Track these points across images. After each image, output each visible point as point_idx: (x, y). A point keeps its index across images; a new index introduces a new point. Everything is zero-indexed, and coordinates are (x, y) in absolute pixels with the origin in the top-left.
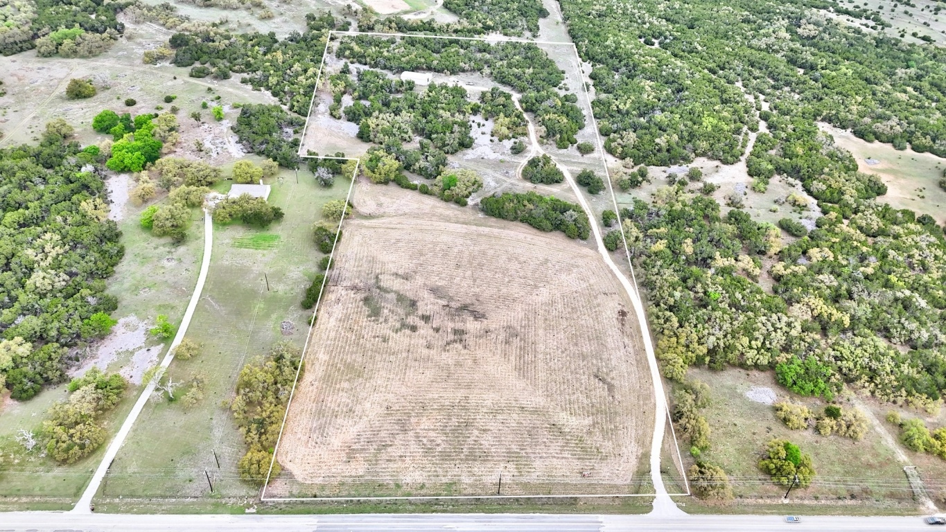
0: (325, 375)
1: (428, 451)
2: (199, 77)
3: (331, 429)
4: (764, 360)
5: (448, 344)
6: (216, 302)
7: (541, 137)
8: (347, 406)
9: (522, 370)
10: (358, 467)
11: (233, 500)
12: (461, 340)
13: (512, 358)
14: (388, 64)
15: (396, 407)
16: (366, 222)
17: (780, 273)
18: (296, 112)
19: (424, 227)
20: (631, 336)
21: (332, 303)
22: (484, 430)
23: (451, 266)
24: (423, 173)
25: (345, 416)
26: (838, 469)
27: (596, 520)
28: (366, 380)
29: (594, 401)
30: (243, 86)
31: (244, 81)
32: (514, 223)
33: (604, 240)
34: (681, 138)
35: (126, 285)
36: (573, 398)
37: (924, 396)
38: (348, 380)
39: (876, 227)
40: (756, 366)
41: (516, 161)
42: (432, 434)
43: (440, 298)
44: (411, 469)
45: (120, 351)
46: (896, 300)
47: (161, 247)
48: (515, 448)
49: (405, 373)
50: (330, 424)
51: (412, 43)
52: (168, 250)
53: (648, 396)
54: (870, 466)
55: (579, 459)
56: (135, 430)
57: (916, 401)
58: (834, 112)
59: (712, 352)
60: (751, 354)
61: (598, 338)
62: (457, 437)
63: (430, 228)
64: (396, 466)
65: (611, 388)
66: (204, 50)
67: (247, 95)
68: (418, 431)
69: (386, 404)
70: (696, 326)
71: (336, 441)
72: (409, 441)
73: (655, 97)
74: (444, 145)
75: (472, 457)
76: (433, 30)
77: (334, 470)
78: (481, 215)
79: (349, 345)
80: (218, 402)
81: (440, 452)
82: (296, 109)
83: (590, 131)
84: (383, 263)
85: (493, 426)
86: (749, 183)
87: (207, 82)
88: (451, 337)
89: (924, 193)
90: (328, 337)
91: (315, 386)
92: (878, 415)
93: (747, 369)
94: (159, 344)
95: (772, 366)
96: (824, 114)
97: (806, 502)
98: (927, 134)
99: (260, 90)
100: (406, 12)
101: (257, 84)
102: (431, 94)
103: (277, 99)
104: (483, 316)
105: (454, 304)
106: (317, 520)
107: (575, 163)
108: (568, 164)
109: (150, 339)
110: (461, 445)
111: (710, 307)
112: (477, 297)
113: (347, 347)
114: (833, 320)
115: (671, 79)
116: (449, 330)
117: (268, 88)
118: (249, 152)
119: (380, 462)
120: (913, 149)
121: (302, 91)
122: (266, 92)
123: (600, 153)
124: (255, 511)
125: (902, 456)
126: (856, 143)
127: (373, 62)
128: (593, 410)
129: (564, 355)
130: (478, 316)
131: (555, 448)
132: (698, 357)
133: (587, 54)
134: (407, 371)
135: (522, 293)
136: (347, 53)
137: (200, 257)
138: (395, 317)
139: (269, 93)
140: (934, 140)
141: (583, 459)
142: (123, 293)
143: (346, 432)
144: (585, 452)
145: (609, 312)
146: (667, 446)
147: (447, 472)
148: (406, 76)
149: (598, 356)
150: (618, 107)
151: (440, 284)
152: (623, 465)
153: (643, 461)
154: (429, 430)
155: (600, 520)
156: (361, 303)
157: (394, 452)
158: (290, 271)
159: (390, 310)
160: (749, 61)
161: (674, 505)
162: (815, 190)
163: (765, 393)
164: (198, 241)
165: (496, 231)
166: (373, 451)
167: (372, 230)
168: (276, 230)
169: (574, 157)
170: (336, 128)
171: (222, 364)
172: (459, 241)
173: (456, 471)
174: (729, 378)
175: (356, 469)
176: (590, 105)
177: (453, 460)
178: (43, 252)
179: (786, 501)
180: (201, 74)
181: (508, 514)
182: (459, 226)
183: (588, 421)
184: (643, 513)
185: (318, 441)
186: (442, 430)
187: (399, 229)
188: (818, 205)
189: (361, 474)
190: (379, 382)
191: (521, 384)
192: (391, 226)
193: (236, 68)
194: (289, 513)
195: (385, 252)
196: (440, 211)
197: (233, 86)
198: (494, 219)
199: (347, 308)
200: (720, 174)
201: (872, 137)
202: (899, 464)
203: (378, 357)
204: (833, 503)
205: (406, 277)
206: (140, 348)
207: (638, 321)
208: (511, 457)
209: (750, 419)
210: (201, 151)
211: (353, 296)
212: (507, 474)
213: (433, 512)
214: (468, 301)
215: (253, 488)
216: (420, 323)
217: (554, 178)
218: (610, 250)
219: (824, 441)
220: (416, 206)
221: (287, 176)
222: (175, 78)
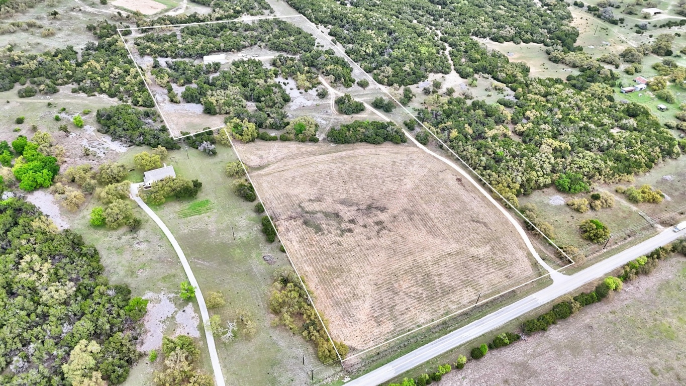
0: (320, 279)
1: (419, 299)
2: (30, 96)
3: (353, 310)
4: (549, 181)
5: (378, 233)
6: (204, 260)
7: (331, 82)
8: (350, 292)
9: (432, 231)
10: (387, 326)
11: (329, 380)
12: (384, 228)
13: (421, 227)
14: (186, 53)
15: (380, 282)
16: (262, 172)
17: (522, 130)
18: (141, 106)
19: (303, 164)
20: (472, 191)
21: (285, 233)
22: (439, 275)
23: (341, 183)
24: (274, 127)
25: (354, 299)
26: (614, 225)
27: (532, 298)
28: (348, 272)
29: (482, 235)
30: (75, 95)
31: (74, 91)
32: (357, 144)
33: (416, 139)
34: (415, 63)
35: (122, 273)
36: (471, 237)
37: (626, 174)
38: (338, 277)
39: (544, 92)
40: (546, 186)
41: (326, 103)
42: (413, 289)
43: (351, 206)
44: (418, 314)
45: (162, 320)
46: (581, 128)
47: (124, 237)
48: (464, 278)
49: (368, 260)
50: (349, 308)
51: (192, 33)
52: (131, 237)
53: (507, 222)
54: (625, 218)
55: (499, 270)
56: (224, 367)
57: (623, 178)
58: (476, 29)
59: (522, 185)
60: (541, 179)
61: (457, 199)
62: (428, 285)
63: (307, 163)
64: (408, 316)
65: (485, 224)
66: (19, 72)
67: (86, 102)
68: (404, 290)
69: (372, 283)
70: (506, 174)
71: (362, 316)
72: (404, 298)
73: (382, 41)
74: (275, 104)
75: (445, 293)
76: (199, 20)
77: (375, 334)
78: (332, 145)
79: (319, 255)
80: (265, 325)
81: (426, 297)
82: (140, 103)
83: (358, 72)
84: (296, 196)
85: (441, 270)
86: (465, 82)
87: (40, 99)
88: (377, 228)
89: (546, 66)
90: (301, 255)
91: (320, 289)
92: (610, 191)
93: (541, 189)
94: (188, 304)
95: (553, 183)
96: (472, 31)
97: (613, 247)
98: (527, 32)
99: (94, 95)
100: (166, 11)
101: (89, 91)
102: (239, 69)
103: (116, 99)
104: (385, 208)
105: (362, 207)
106: (391, 366)
107: (363, 95)
108: (359, 96)
109: (178, 303)
110: (434, 288)
111: (504, 161)
112: (371, 197)
113: (319, 257)
114: (563, 148)
115: (381, 27)
116: (373, 224)
117: (102, 92)
118: (130, 146)
119: (398, 317)
120: (523, 42)
121: (136, 88)
122: (102, 96)
123: (373, 85)
124: (349, 379)
125: (634, 208)
126: (495, 45)
127: (174, 54)
128: (486, 241)
129: (447, 215)
130: (383, 209)
131: (483, 269)
132: (517, 190)
133: (316, 19)
134: (369, 258)
135: (396, 187)
136: (148, 51)
137: (161, 234)
138: (333, 228)
139: (105, 97)
140: (532, 35)
141: (501, 269)
142: (125, 280)
143: (363, 309)
144: (501, 265)
145: (451, 182)
146: (535, 245)
147: (439, 307)
148: (209, 59)
149: (465, 209)
150: (365, 52)
151: (343, 197)
152: (523, 264)
153: (530, 257)
154: (410, 287)
155: (534, 297)
156: (304, 226)
157: (401, 307)
158: (238, 222)
159: (326, 225)
160: (410, 5)
161: (561, 274)
162: (501, 78)
163: (558, 200)
164: (149, 223)
165: (350, 152)
166: (388, 313)
167: (270, 176)
168: (201, 197)
169: (359, 91)
170: (182, 110)
171: (246, 300)
172: (333, 166)
173: (443, 304)
174: (536, 197)
175: (388, 327)
176: (345, 54)
177: (437, 298)
178: (34, 272)
179: (605, 250)
180: (32, 94)
181: (489, 315)
182: (325, 156)
183: (488, 248)
184: (550, 285)
185: (351, 321)
186: (417, 284)
187: (288, 170)
188: (507, 86)
189: (392, 329)
190: (357, 271)
191: (438, 241)
192: (281, 169)
193: (60, 81)
194: (371, 370)
195: (291, 188)
196: (304, 149)
197: (67, 97)
198: (342, 145)
199: (298, 233)
200: (447, 81)
201: (502, 40)
202: (635, 212)
203: (344, 256)
204: (623, 243)
205: (319, 200)
206: (176, 312)
207: (469, 181)
208: (466, 283)
209: (561, 215)
210: (88, 155)
211: (294, 223)
212: (470, 294)
213: (450, 332)
214: (369, 202)
215: (336, 366)
216: (352, 226)
217: (359, 108)
218: (424, 144)
219: (599, 213)
220: (286, 151)
221: (175, 155)
222: (8, 102)
